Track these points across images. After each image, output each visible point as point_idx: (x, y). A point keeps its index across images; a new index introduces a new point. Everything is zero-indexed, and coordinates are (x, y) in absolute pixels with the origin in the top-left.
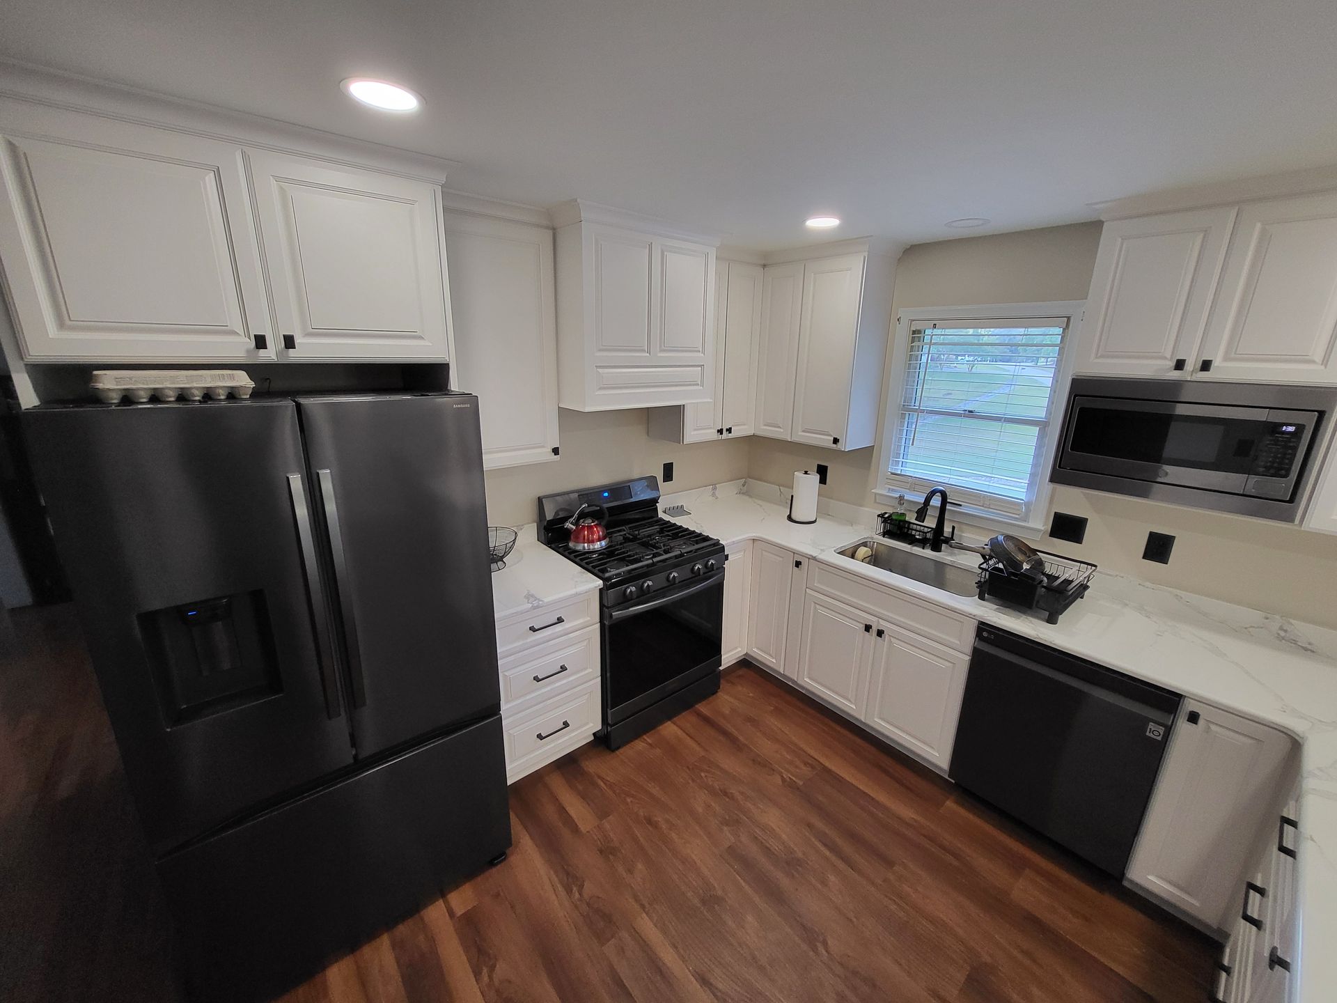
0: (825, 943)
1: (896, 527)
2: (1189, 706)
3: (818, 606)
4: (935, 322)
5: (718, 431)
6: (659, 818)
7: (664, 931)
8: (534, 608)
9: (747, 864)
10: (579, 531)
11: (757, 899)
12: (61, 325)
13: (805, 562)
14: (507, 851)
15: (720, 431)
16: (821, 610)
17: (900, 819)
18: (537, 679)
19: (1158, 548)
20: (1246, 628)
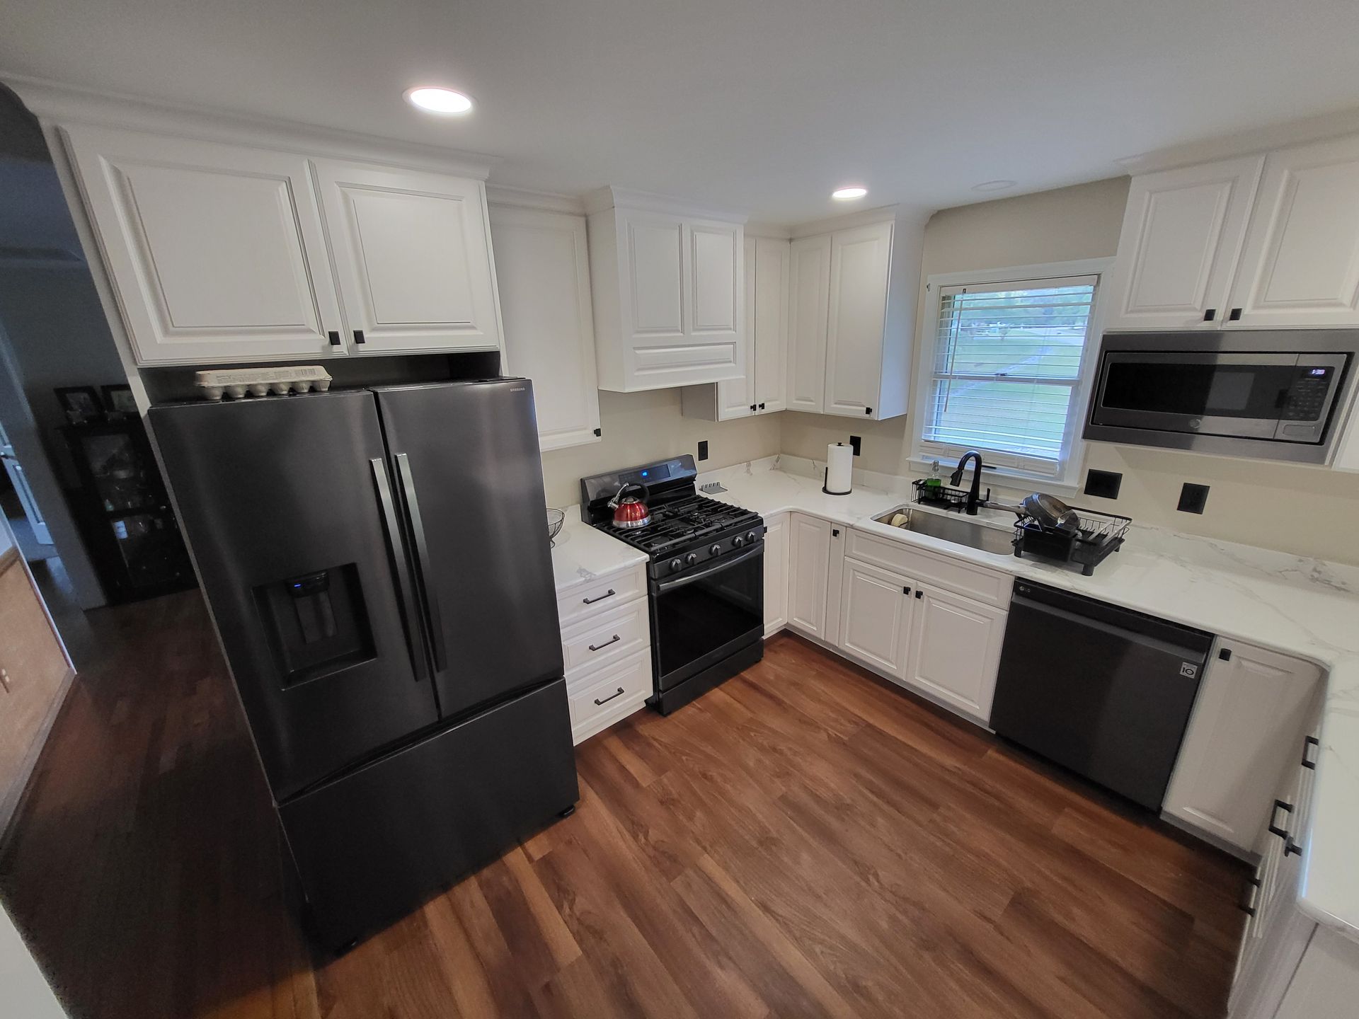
0: (876, 876)
1: (931, 494)
2: (1220, 644)
3: (856, 573)
4: (965, 287)
5: (751, 407)
6: (713, 773)
7: (727, 869)
8: (587, 581)
9: (798, 811)
10: (622, 510)
11: (811, 841)
12: (166, 331)
13: (842, 530)
14: (576, 805)
15: (754, 408)
16: (860, 577)
17: (943, 767)
18: (592, 648)
19: (1193, 499)
20: (1280, 572)
